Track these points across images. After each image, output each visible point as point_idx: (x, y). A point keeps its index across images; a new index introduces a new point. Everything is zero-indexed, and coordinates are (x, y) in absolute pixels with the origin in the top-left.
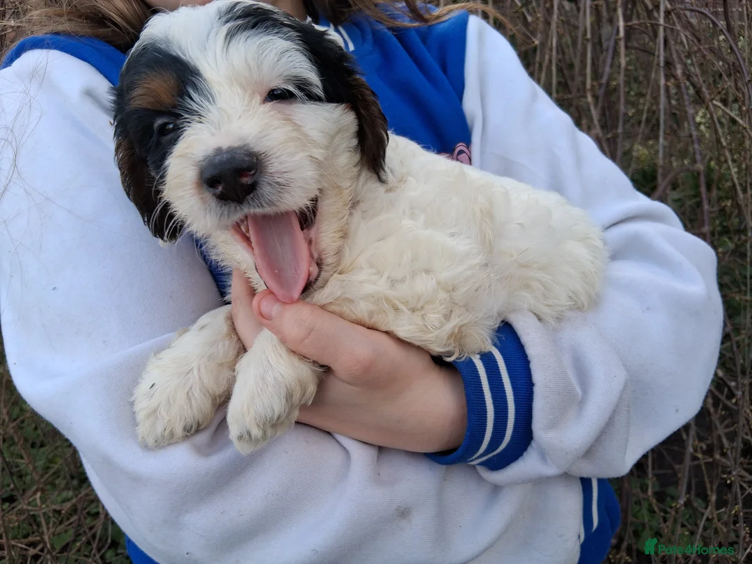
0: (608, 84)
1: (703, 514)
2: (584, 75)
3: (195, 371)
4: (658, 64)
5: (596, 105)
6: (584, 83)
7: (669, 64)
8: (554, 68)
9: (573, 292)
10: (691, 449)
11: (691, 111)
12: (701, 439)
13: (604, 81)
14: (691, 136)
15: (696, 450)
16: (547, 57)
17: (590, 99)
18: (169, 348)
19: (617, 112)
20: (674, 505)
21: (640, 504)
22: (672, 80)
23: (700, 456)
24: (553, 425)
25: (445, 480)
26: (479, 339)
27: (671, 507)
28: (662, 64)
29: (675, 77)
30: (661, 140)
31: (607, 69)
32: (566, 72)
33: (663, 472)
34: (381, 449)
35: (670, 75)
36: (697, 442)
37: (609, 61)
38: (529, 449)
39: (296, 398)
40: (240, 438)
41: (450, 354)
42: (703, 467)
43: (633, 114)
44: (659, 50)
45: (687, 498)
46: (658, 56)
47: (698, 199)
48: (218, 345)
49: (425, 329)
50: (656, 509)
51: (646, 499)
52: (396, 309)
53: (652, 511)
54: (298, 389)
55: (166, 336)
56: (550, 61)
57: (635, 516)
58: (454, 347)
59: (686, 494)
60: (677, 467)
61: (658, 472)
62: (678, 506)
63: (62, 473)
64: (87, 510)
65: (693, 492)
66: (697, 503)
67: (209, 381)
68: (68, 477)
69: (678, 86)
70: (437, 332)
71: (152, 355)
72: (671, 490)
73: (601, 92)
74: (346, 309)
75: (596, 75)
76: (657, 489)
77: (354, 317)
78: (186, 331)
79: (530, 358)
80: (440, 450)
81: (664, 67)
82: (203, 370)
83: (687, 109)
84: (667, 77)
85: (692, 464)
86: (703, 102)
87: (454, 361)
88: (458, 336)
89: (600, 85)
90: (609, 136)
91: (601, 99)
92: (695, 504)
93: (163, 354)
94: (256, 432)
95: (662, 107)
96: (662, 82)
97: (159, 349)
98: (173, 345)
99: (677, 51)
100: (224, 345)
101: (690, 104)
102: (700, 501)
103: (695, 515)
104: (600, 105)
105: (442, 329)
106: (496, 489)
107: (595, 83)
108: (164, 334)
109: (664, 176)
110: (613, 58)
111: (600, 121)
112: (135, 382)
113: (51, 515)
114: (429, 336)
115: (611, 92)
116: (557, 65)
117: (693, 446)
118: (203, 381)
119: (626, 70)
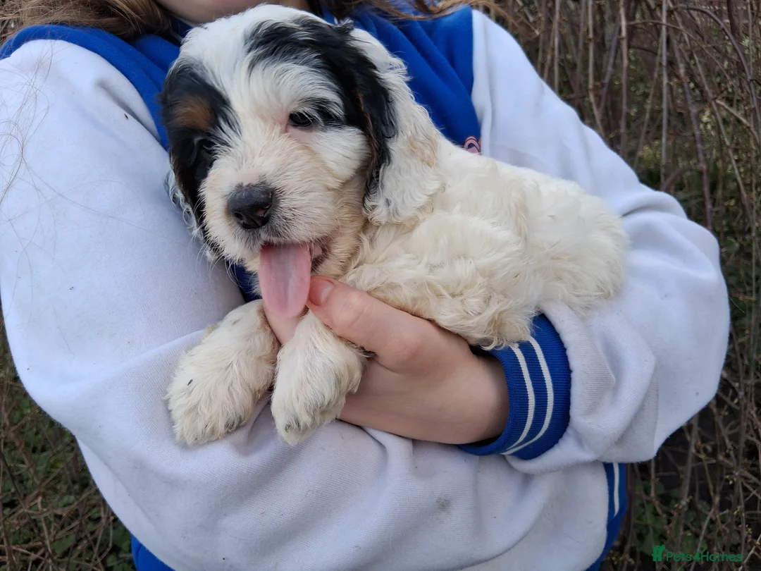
0: (611, 82)
1: (707, 516)
2: (587, 75)
3: (235, 367)
4: (661, 64)
5: (598, 105)
6: (587, 82)
7: (671, 63)
8: (556, 68)
9: (601, 282)
10: (693, 450)
11: (694, 110)
12: (704, 440)
13: (606, 80)
14: (694, 135)
15: (698, 451)
16: (549, 57)
17: (592, 98)
18: (199, 344)
19: (621, 111)
20: (676, 506)
21: (644, 507)
22: (676, 80)
23: (703, 456)
24: (591, 410)
25: (479, 471)
26: (519, 329)
27: (674, 509)
28: (664, 63)
29: (678, 77)
30: (664, 140)
31: (610, 69)
32: (569, 73)
33: (667, 474)
34: (415, 442)
35: (673, 74)
36: (699, 443)
37: (611, 60)
38: (565, 436)
39: (344, 383)
40: (288, 427)
41: (489, 342)
42: (706, 468)
43: (636, 113)
44: (662, 49)
45: (691, 500)
46: (661, 56)
47: (701, 199)
48: (254, 339)
49: (467, 316)
50: (659, 511)
51: (649, 502)
52: (439, 296)
53: (656, 514)
54: (346, 375)
55: (195, 333)
56: (553, 60)
57: (639, 518)
58: (492, 335)
59: (689, 495)
60: (680, 468)
61: (661, 474)
62: (681, 507)
63: (64, 477)
64: (90, 514)
65: (697, 495)
66: (701, 505)
67: (250, 376)
68: (70, 481)
69: (681, 85)
70: (477, 319)
71: (184, 352)
72: (675, 492)
73: (604, 92)
74: (390, 296)
75: (599, 76)
76: (662, 491)
77: (398, 304)
78: (214, 328)
79: (566, 345)
80: (476, 440)
81: (667, 66)
82: (242, 364)
83: (690, 108)
84: (670, 76)
85: (695, 465)
86: (706, 101)
87: (493, 350)
88: (497, 324)
89: (603, 85)
90: (612, 136)
91: (604, 99)
92: (699, 507)
93: (194, 351)
94: (305, 419)
95: (664, 106)
96: (665, 80)
97: (190, 347)
98: (203, 341)
99: (680, 50)
100: (260, 338)
101: (693, 103)
102: (705, 503)
103: (699, 517)
104: (603, 104)
105: (481, 316)
106: (528, 478)
107: (598, 83)
108: (192, 332)
109: (666, 176)
110: (615, 58)
111: (602, 121)
112: (168, 380)
113: (52, 519)
114: (470, 323)
115: (614, 92)
116: (560, 65)
117: (695, 446)
118: (244, 376)
119: (628, 68)
